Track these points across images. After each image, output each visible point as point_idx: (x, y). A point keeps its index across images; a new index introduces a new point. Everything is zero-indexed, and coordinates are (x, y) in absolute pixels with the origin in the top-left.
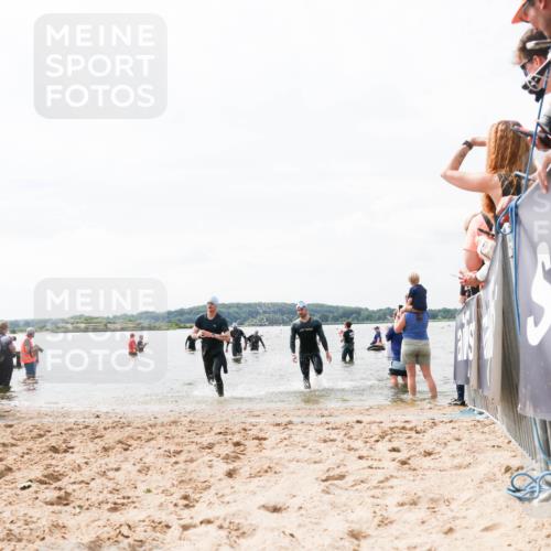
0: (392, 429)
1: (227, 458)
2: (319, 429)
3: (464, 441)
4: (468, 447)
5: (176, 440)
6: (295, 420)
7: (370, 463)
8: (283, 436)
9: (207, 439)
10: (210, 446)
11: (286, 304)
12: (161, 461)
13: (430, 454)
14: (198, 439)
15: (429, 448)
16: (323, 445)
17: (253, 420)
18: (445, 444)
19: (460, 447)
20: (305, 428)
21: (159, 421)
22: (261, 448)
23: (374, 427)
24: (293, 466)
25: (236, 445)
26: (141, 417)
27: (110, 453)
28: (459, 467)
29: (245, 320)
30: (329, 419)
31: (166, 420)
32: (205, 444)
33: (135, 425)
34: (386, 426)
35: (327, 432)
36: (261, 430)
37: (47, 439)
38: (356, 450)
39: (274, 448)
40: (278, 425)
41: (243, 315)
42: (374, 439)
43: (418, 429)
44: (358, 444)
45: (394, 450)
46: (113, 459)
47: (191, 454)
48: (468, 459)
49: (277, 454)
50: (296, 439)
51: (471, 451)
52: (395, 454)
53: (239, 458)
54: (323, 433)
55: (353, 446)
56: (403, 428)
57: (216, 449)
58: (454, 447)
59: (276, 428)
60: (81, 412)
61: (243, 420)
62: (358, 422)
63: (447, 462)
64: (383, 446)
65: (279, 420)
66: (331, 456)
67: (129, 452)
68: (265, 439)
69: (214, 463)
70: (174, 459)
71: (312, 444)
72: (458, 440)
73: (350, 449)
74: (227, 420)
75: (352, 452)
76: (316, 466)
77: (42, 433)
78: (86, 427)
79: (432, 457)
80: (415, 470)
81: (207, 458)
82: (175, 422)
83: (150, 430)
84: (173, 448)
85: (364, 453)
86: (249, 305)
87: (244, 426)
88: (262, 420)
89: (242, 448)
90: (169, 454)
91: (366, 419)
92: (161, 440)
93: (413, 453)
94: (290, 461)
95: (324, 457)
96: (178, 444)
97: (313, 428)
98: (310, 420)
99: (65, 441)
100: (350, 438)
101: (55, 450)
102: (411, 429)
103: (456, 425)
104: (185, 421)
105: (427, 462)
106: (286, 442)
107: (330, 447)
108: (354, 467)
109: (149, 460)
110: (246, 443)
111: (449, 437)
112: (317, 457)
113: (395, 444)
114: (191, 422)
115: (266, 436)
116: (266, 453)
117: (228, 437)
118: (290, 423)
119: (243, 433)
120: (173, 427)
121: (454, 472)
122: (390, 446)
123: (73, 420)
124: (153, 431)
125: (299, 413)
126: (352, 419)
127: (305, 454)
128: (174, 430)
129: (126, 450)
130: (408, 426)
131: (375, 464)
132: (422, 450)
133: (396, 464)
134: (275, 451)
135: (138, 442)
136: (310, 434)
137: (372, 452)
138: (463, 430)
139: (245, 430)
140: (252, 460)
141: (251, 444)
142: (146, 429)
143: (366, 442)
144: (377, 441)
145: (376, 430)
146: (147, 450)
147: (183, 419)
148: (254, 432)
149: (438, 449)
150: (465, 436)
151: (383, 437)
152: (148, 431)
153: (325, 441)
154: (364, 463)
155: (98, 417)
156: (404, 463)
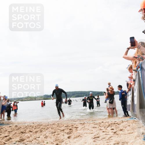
0: (111, 124)
1: (68, 133)
2: (92, 124)
3: (131, 126)
4: (132, 128)
5: (54, 129)
6: (86, 122)
7: (106, 133)
8: (82, 127)
9: (62, 128)
10: (63, 130)
11: (82, 91)
12: (50, 135)
13: (122, 130)
14: (60, 128)
15: (122, 128)
16: (93, 129)
17: (75, 123)
18: (126, 127)
19: (130, 128)
20: (88, 124)
21: (50, 124)
22: (77, 130)
23: (107, 123)
24: (85, 135)
25: (70, 130)
26: (45, 123)
27: (37, 133)
28: (130, 133)
29: (72, 96)
30: (95, 122)
31: (51, 124)
32: (62, 130)
33: (43, 125)
34: (110, 123)
35: (94, 125)
36: (77, 125)
37: (20, 130)
38: (102, 130)
39: (80, 130)
40: (81, 124)
41: (71, 95)
42: (107, 126)
43: (118, 123)
44: (103, 128)
45: (112, 129)
46: (38, 135)
47: (58, 133)
48: (132, 131)
49: (81, 132)
50: (86, 127)
51: (133, 129)
52: (112, 131)
53: (71, 133)
54: (93, 125)
55: (101, 129)
56: (114, 123)
57: (65, 131)
58: (128, 128)
59: (81, 125)
60: (29, 122)
61: (72, 123)
62: (103, 122)
63: (126, 132)
64: (109, 128)
65: (81, 123)
66: (95, 132)
67: (42, 133)
68: (78, 128)
69: (65, 135)
70: (54, 134)
71: (90, 129)
72: (129, 126)
73: (100, 130)
74: (68, 123)
75: (101, 130)
76: (92, 134)
77: (19, 128)
78: (31, 126)
79: (122, 131)
80: (118, 134)
81: (63, 133)
82: (54, 124)
83: (47, 126)
84: (54, 131)
85: (104, 130)
86: (73, 92)
87: (72, 124)
88: (77, 123)
89: (72, 130)
90: (52, 133)
91: (104, 121)
92: (50, 129)
93: (117, 130)
94: (84, 133)
95: (94, 132)
96: (55, 130)
97: (90, 124)
98: (89, 122)
99: (25, 130)
100: (100, 126)
101: (22, 133)
102: (117, 124)
103: (128, 122)
104: (57, 124)
105: (121, 132)
106: (83, 128)
107: (95, 129)
108: (102, 134)
109: (47, 135)
110: (73, 129)
111: (127, 125)
112: (92, 132)
113: (112, 128)
114: (58, 124)
115: (78, 127)
116: (78, 131)
117: (68, 128)
118: (84, 123)
119: (72, 126)
120: (53, 125)
121: (128, 135)
122: (111, 128)
123: (27, 124)
124: (48, 127)
125: (87, 120)
126: (101, 121)
127: (88, 131)
128: (54, 126)
129: (41, 132)
130: (116, 123)
131: (107, 133)
132: (120, 129)
133: (113, 133)
134: (81, 131)
135: (44, 130)
136: (90, 126)
137: (106, 130)
138: (130, 123)
139: (72, 125)
140: (75, 133)
141: (74, 129)
142: (46, 126)
143: (105, 128)
144: (108, 127)
145: (107, 124)
146: (47, 132)
147: (56, 123)
148: (75, 126)
149: (124, 129)
150: (131, 125)
151: (109, 126)
152: (47, 127)
153: (94, 128)
154: (104, 133)
155: (33, 123)
156: (115, 133)
